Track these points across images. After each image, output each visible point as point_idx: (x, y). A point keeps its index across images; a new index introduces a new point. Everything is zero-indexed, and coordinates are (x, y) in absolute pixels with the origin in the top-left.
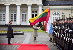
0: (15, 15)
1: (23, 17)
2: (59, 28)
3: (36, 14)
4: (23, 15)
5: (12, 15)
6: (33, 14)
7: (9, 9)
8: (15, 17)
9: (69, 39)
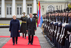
0: (11, 8)
1: (18, 10)
2: (47, 21)
3: (31, 7)
4: (18, 8)
5: (8, 8)
6: (28, 7)
7: (5, 3)
8: (11, 10)
9: (53, 31)
